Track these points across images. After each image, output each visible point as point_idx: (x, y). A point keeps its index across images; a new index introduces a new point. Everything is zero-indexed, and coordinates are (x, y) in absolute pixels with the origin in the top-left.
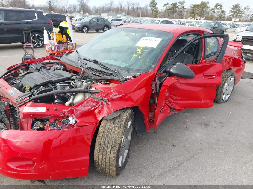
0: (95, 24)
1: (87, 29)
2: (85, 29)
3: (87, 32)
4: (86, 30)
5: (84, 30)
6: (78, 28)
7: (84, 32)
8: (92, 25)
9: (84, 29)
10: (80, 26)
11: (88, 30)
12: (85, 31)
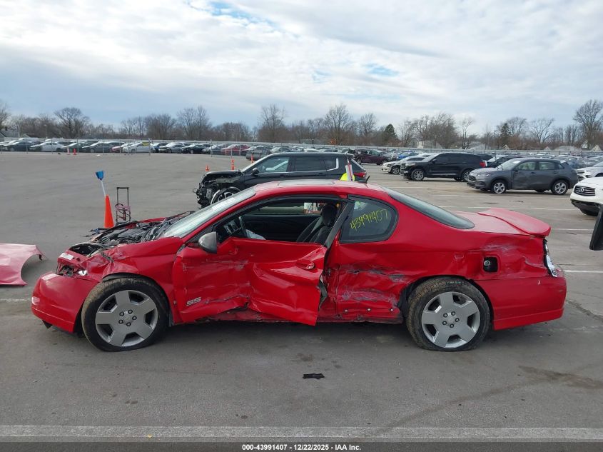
0: (528, 174)
1: (503, 186)
2: (500, 187)
3: (505, 192)
4: (502, 188)
5: (496, 189)
6: (482, 183)
7: (495, 193)
8: (519, 176)
9: (497, 185)
10: (486, 178)
11: (507, 188)
12: (499, 191)
